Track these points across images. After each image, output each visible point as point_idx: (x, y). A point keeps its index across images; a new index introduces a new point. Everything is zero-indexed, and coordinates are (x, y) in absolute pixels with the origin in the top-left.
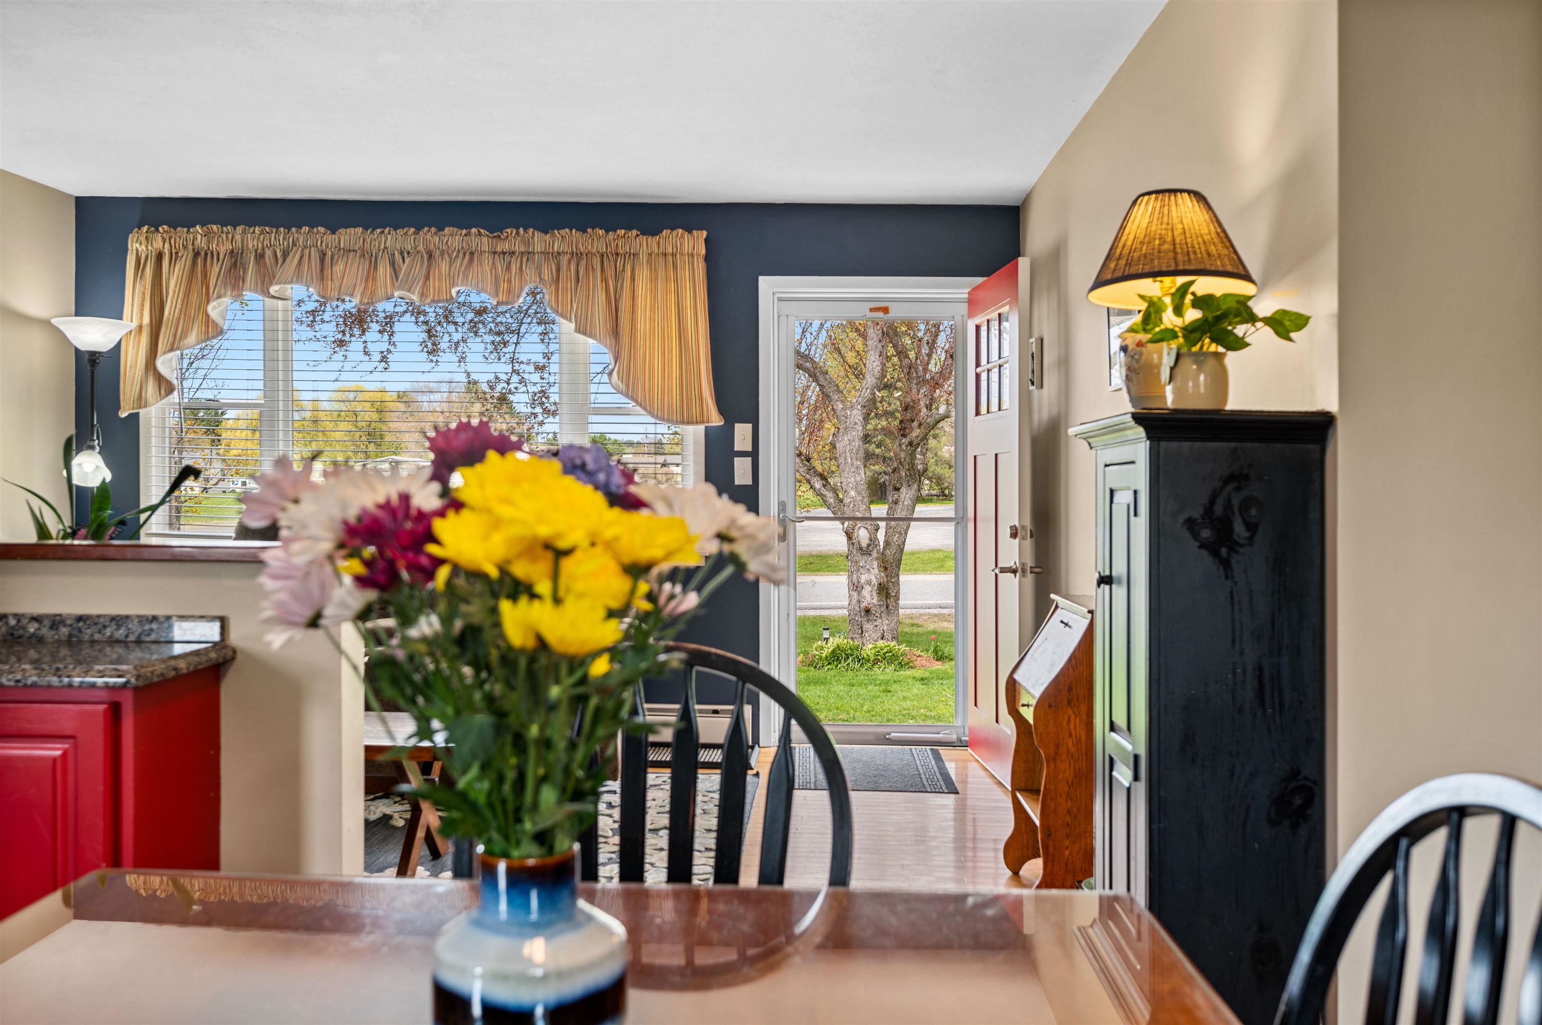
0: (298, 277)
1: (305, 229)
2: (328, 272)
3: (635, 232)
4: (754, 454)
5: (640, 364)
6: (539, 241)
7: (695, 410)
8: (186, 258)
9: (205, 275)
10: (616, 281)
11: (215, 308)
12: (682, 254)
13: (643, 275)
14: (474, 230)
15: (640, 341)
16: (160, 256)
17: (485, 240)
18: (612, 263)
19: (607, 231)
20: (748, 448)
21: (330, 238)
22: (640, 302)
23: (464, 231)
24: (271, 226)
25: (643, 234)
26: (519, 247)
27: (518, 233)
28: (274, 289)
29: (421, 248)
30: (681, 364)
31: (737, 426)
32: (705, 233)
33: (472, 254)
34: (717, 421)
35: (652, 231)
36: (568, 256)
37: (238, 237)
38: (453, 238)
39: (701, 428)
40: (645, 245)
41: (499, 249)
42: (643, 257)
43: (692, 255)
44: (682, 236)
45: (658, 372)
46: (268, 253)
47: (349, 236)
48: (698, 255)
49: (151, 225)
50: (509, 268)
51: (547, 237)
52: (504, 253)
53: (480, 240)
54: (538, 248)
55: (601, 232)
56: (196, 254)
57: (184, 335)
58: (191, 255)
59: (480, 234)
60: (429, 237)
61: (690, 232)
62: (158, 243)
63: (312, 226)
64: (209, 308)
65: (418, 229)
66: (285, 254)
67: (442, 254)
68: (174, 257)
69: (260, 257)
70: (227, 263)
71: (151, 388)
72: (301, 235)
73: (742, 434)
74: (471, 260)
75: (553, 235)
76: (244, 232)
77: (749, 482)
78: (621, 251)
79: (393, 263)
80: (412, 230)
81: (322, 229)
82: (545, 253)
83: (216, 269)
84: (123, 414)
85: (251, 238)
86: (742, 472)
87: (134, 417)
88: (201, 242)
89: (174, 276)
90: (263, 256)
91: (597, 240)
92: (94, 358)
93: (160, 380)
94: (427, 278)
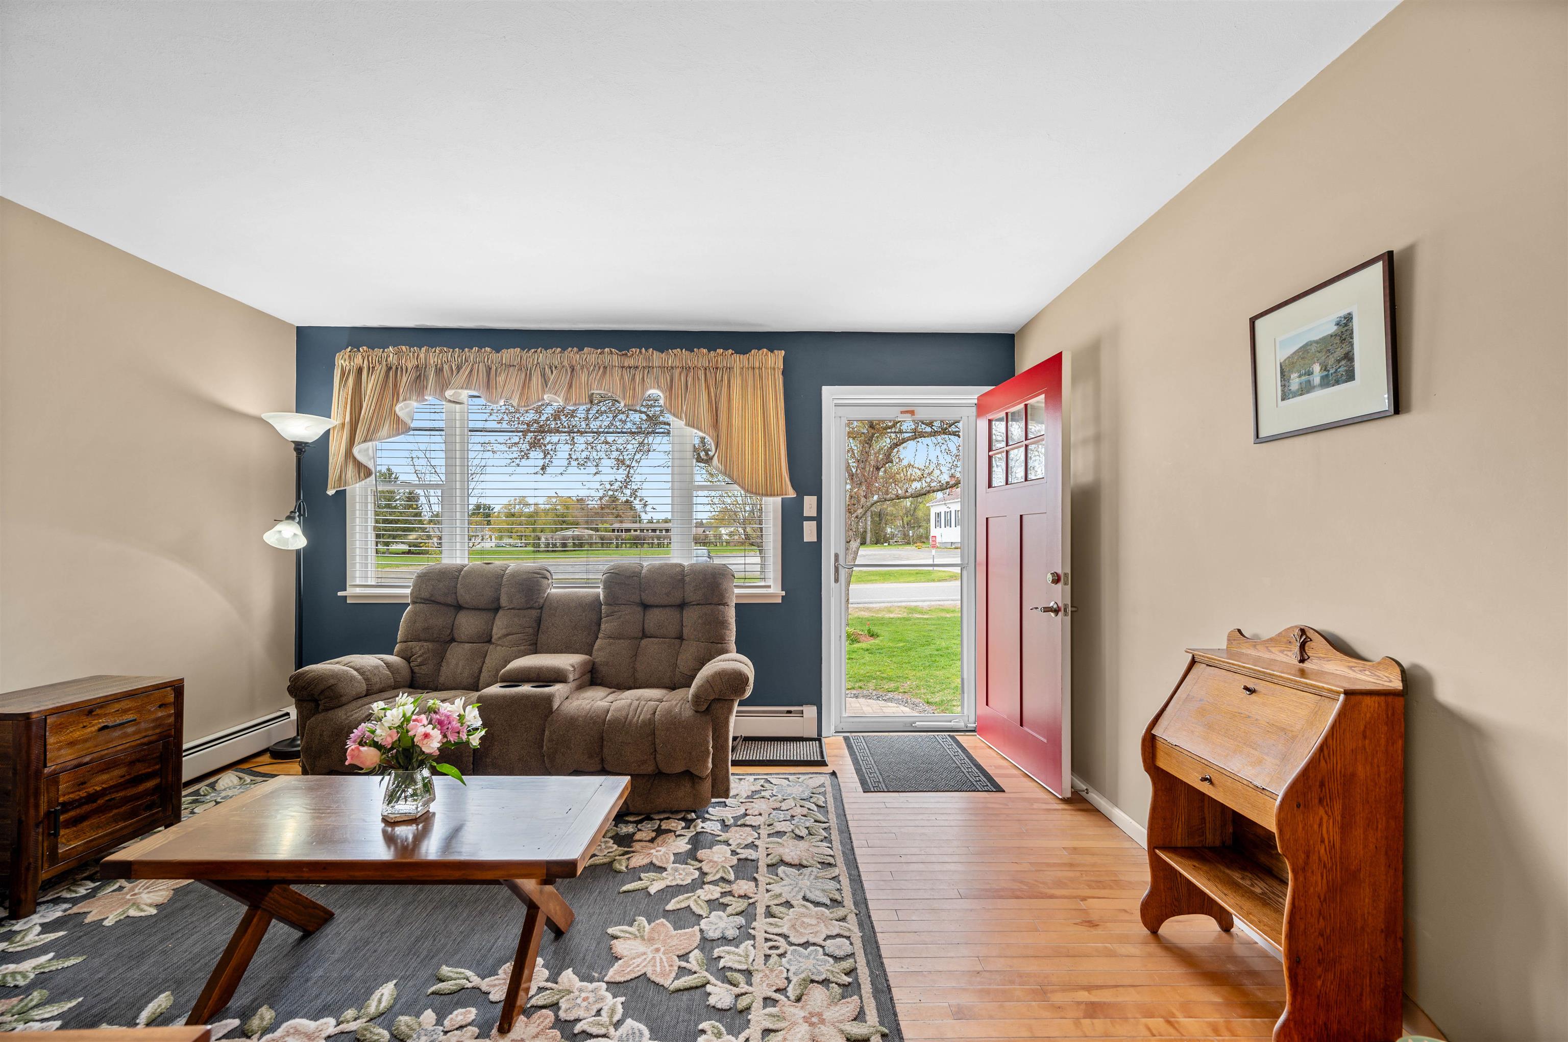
0: (467, 385)
1: (475, 349)
2: (493, 382)
3: (730, 351)
4: (818, 519)
5: (735, 451)
6: (657, 358)
7: (777, 485)
8: (380, 370)
9: (395, 385)
10: (716, 388)
11: (402, 409)
12: (766, 368)
13: (736, 383)
14: (607, 350)
15: (735, 434)
16: (360, 370)
17: (615, 357)
18: (713, 375)
19: (709, 351)
20: (814, 513)
21: (495, 356)
22: (734, 406)
23: (599, 351)
24: (448, 347)
25: (736, 353)
26: (641, 362)
27: (640, 352)
28: (449, 393)
29: (566, 363)
30: (765, 451)
31: (806, 497)
32: (783, 352)
33: (605, 368)
34: (792, 494)
35: (743, 351)
36: (678, 371)
37: (422, 356)
38: (590, 355)
39: (779, 499)
40: (737, 361)
41: (626, 364)
42: (737, 370)
43: (774, 369)
44: (766, 354)
45: (748, 457)
46: (446, 367)
47: (510, 354)
48: (779, 369)
49: (354, 346)
50: (633, 379)
51: (664, 355)
52: (630, 368)
53: (611, 357)
54: (656, 363)
55: (705, 351)
56: (389, 369)
57: (376, 430)
58: (384, 368)
59: (611, 353)
60: (572, 355)
61: (772, 352)
62: (358, 360)
63: (481, 347)
64: (397, 409)
65: (564, 349)
66: (459, 368)
67: (582, 368)
68: (371, 370)
69: (439, 371)
70: (414, 375)
71: (351, 471)
72: (472, 354)
73: (810, 503)
74: (604, 373)
75: (668, 354)
76: (427, 351)
77: (815, 539)
78: (720, 365)
79: (543, 375)
80: (559, 350)
81: (488, 349)
82: (662, 367)
83: (404, 379)
84: (331, 492)
85: (432, 356)
86: (809, 533)
87: (341, 494)
88: (393, 359)
89: (370, 385)
90: (441, 370)
91: (702, 357)
92: (300, 447)
93: (359, 465)
94: (570, 386)
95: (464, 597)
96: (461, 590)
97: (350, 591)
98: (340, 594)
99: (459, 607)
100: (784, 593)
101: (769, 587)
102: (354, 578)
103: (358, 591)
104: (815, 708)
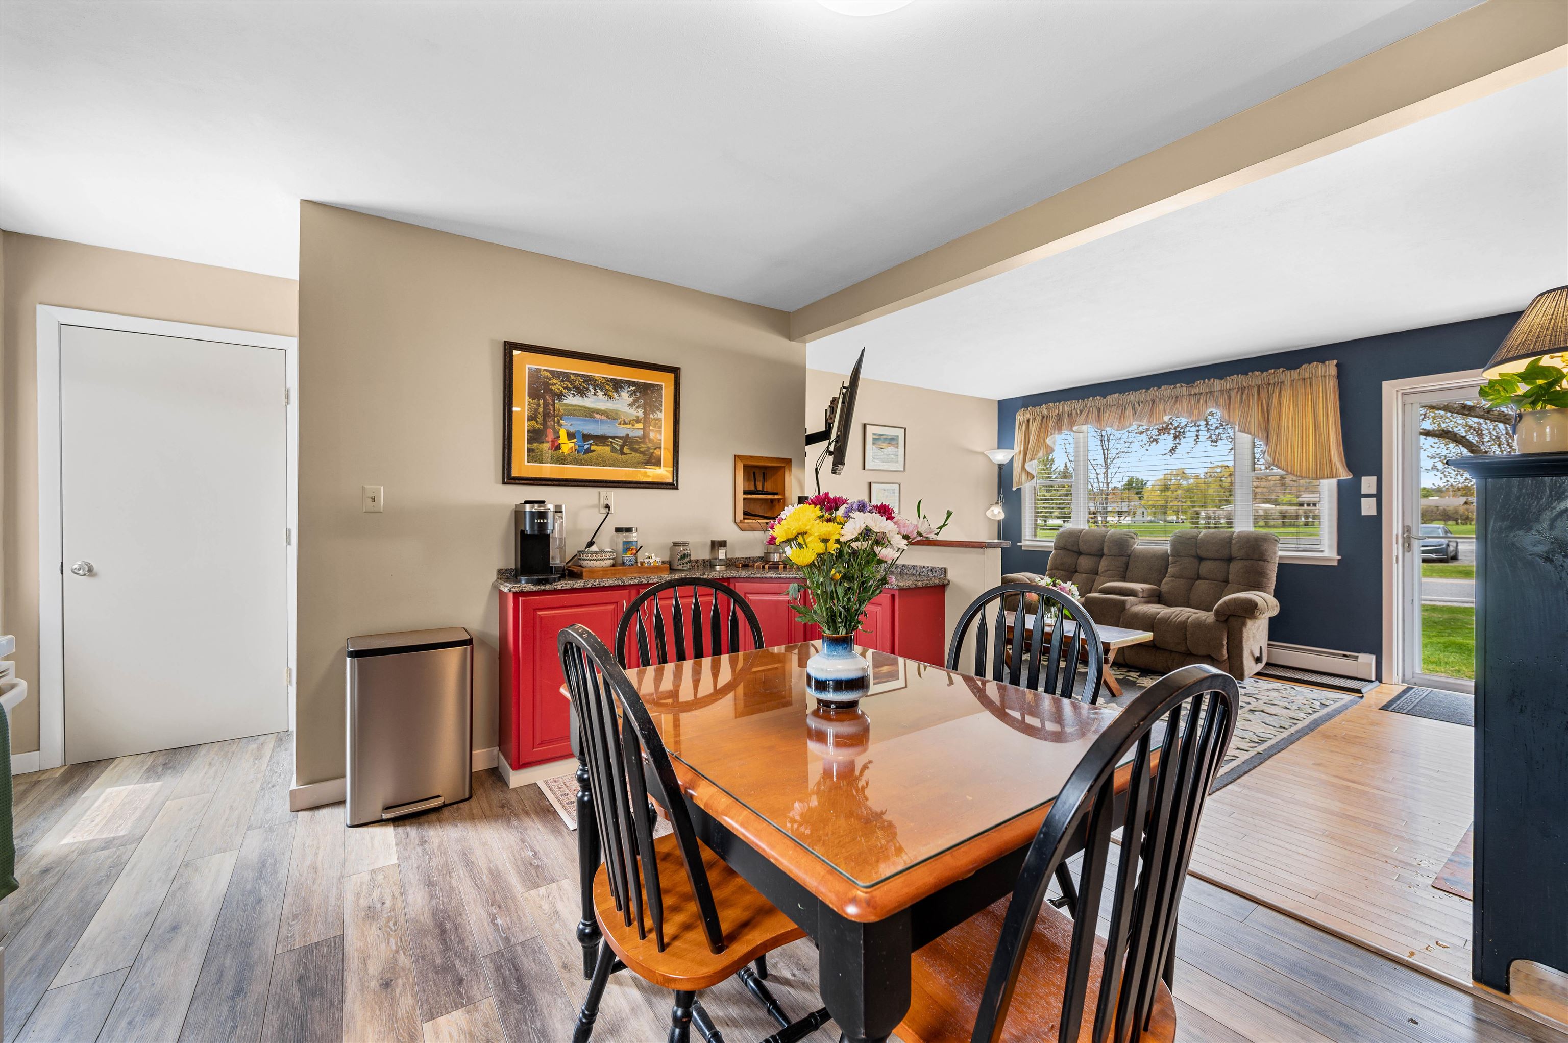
0: (1087, 422)
1: (1092, 399)
2: (1102, 417)
3: (1281, 369)
4: (1378, 496)
5: (1284, 446)
6: (1217, 384)
7: (1327, 470)
8: (1039, 419)
9: (1046, 426)
10: (1269, 399)
11: (1049, 440)
12: (1316, 377)
13: (1287, 395)
14: (1178, 385)
15: (1283, 432)
16: (1028, 420)
17: (1184, 389)
18: (1266, 390)
19: (1262, 372)
20: (1373, 491)
21: (1103, 401)
22: (1284, 410)
23: (1173, 386)
24: (1075, 400)
25: (1287, 369)
26: (1205, 389)
27: (1204, 382)
28: (1075, 428)
29: (1149, 399)
31: (1364, 479)
32: (1335, 362)
33: (1177, 397)
34: (1345, 475)
35: (1296, 367)
36: (1235, 391)
37: (1061, 407)
38: (1167, 390)
39: (1334, 481)
40: (1287, 376)
41: (1193, 393)
42: (1288, 383)
43: (1325, 376)
44: (1317, 366)
45: (1297, 449)
46: (1074, 412)
47: (1112, 398)
48: (1330, 375)
49: (1025, 407)
50: (1199, 402)
51: (1223, 382)
52: (1196, 394)
53: (1182, 389)
54: (1217, 388)
55: (1257, 373)
56: (1043, 417)
57: (1037, 453)
58: (1041, 418)
59: (1182, 386)
60: (1153, 392)
61: (1323, 362)
62: (1028, 415)
63: (1094, 397)
64: (1047, 440)
65: (1148, 389)
66: (1081, 412)
67: (1160, 400)
68: (1034, 419)
69: (1070, 414)
70: (1055, 419)
71: (1024, 476)
72: (1089, 402)
73: (1368, 484)
74: (1176, 401)
75: (1227, 380)
76: (1063, 404)
77: (1375, 513)
78: (1271, 382)
79: (1134, 408)
80: (1144, 390)
81: (1099, 397)
82: (1221, 391)
83: (1051, 422)
84: (1014, 489)
85: (1065, 407)
86: (1368, 507)
87: (1019, 490)
88: (1045, 412)
89: (1034, 427)
90: (1071, 414)
91: (1256, 378)
92: (1000, 467)
93: (1028, 473)
94: (1152, 413)
95: (1083, 548)
96: (1081, 543)
97: (1023, 543)
98: (1019, 544)
99: (1080, 553)
100: (1339, 557)
101: (1322, 551)
102: (1025, 535)
103: (1028, 543)
104: (1374, 657)
